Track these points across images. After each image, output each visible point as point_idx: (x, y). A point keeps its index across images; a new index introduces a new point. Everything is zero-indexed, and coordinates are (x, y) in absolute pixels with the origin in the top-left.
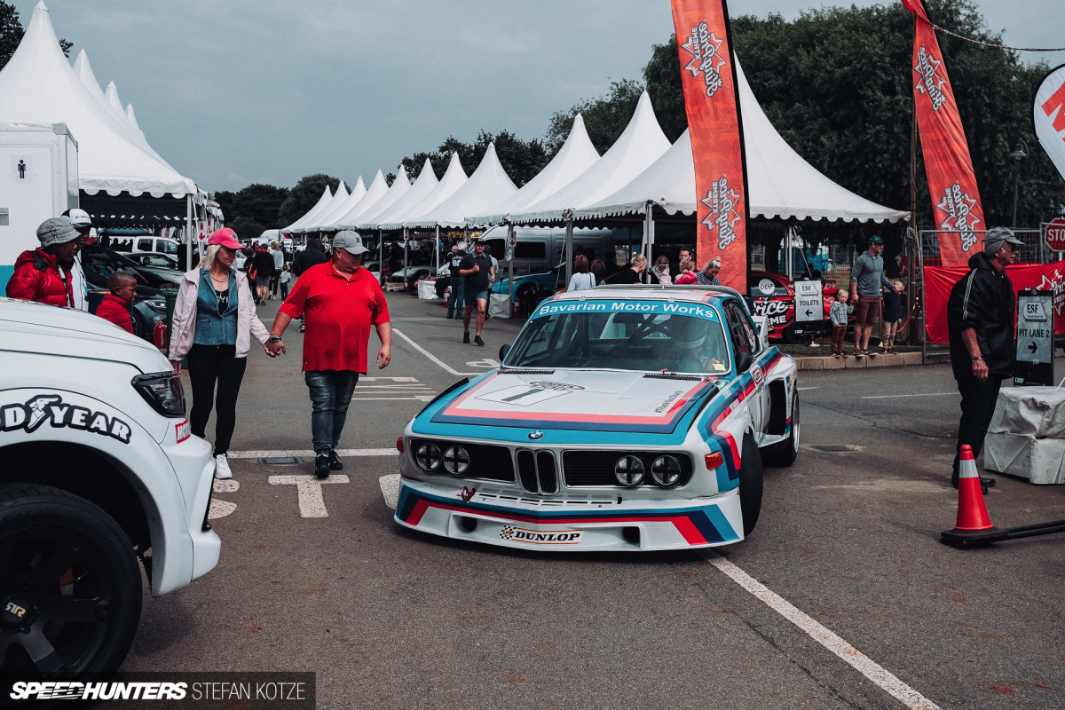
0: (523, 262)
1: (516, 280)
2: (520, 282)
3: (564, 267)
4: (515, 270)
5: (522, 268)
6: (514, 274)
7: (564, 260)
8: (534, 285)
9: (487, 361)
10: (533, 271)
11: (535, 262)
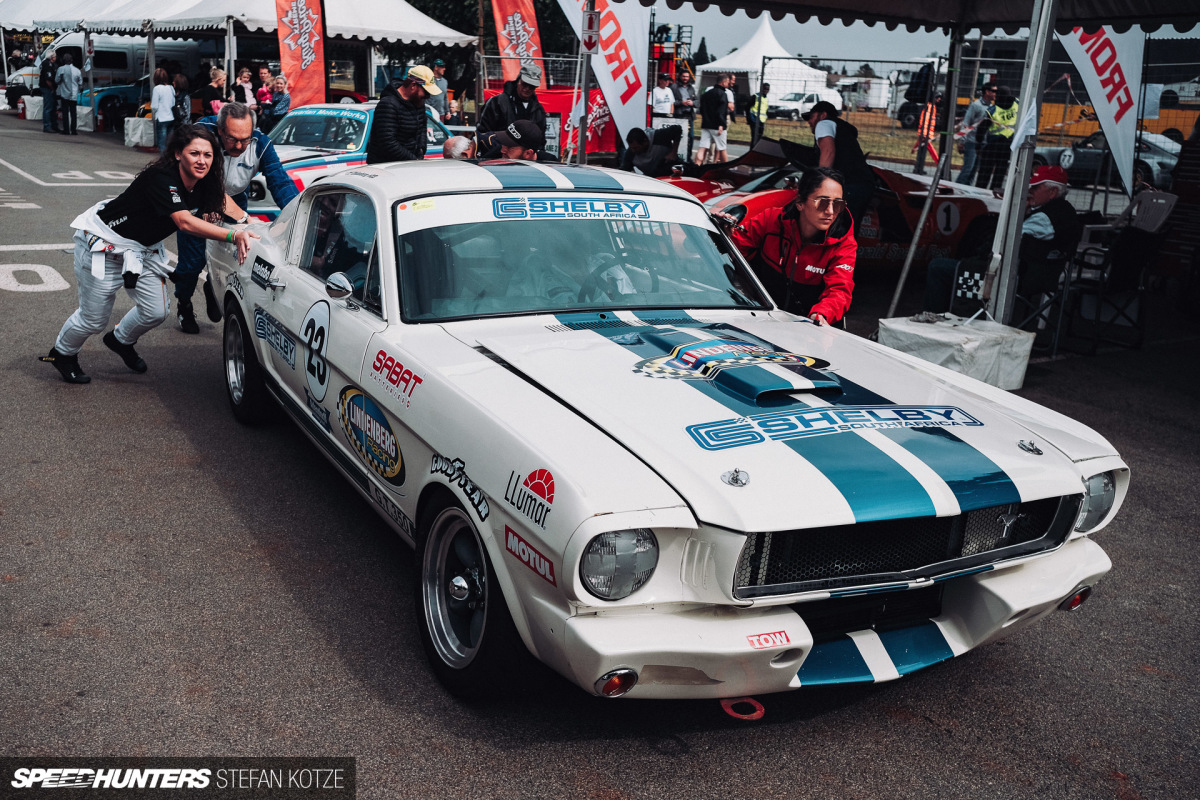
0: (106, 72)
1: (98, 92)
2: (102, 94)
3: (148, 79)
4: (95, 81)
5: (102, 78)
6: (95, 85)
7: (147, 72)
8: (117, 97)
9: (73, 173)
10: (115, 82)
11: (117, 73)
